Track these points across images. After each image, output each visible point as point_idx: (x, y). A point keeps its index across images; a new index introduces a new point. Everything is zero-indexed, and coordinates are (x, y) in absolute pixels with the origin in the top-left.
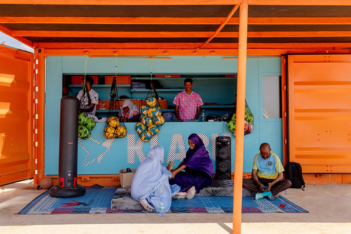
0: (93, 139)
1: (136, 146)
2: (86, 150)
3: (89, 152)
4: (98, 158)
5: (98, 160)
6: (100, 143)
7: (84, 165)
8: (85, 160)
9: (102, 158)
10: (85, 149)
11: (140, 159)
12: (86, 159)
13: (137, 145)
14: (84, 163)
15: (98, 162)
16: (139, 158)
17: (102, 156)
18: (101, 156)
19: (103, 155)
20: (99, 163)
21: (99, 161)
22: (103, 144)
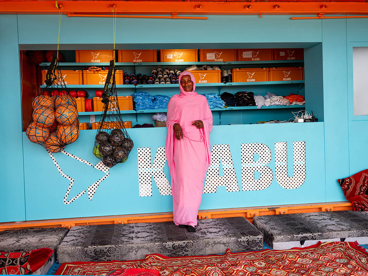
0: (78, 159)
1: (152, 167)
2: (67, 177)
3: (73, 180)
4: (89, 189)
5: (89, 193)
6: (91, 164)
7: (65, 203)
8: (67, 194)
9: (96, 188)
10: (65, 176)
11: (160, 188)
12: (68, 192)
13: (154, 165)
14: (65, 200)
15: (89, 196)
16: (158, 186)
17: (96, 185)
18: (94, 187)
19: (98, 183)
20: (91, 198)
21: (91, 195)
22: (97, 165)
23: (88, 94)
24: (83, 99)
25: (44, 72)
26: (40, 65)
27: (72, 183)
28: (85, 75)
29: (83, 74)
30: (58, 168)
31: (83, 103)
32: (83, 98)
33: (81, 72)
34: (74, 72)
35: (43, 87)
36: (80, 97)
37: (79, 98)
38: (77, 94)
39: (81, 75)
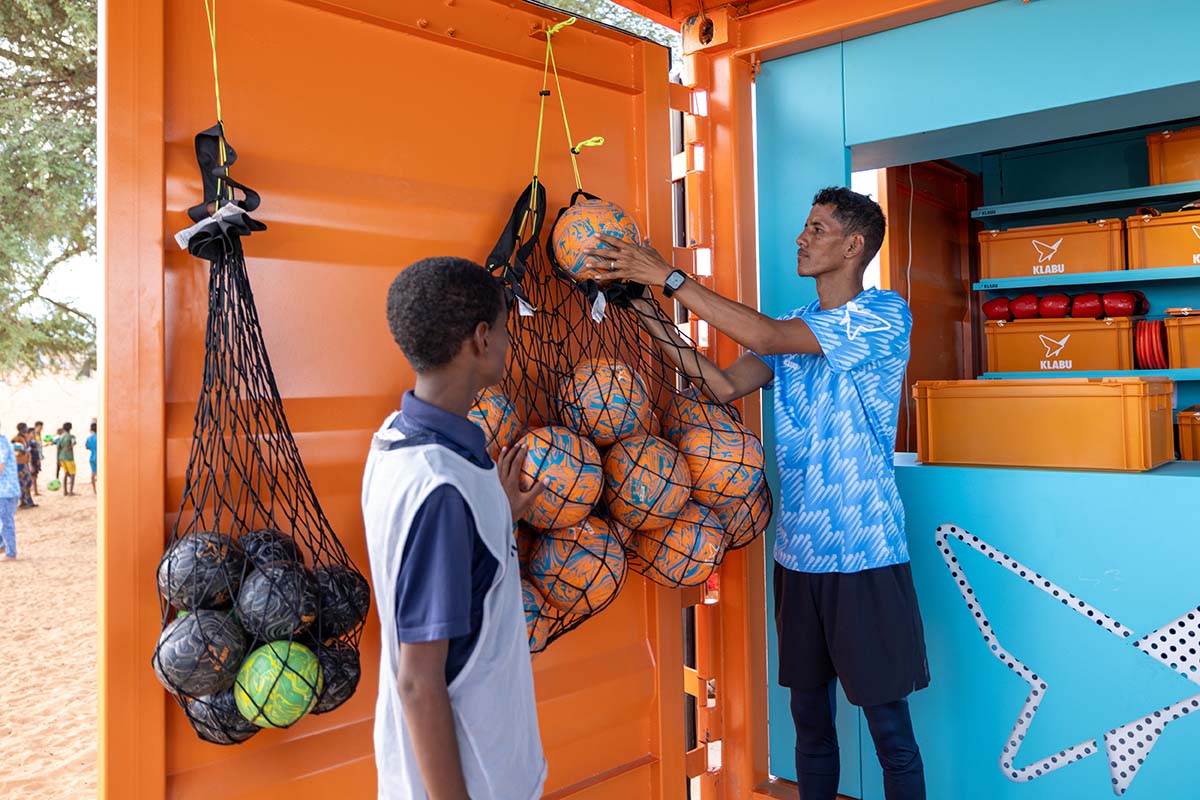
23: (1147, 302)
24: (1125, 322)
25: (984, 237)
26: (973, 216)
27: (1036, 693)
28: (1133, 235)
29: (1125, 231)
30: (980, 621)
31: (1126, 337)
32: (1124, 318)
33: (1118, 226)
34: (1091, 227)
35: (983, 288)
36: (1110, 317)
37: (1109, 319)
38: (1103, 303)
39: (1117, 235)
